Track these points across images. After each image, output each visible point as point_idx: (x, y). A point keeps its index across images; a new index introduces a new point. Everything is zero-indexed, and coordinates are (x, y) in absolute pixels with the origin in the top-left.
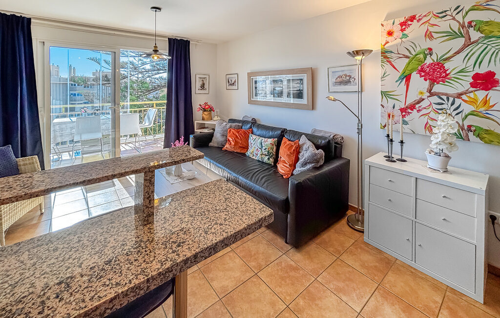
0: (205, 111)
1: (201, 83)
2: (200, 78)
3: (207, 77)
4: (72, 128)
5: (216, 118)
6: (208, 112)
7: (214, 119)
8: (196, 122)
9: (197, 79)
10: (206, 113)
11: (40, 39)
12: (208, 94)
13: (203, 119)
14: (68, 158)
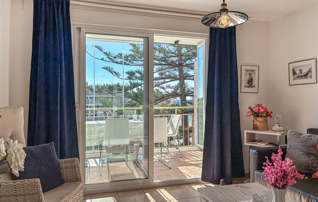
0: (258, 116)
1: (248, 77)
2: (247, 70)
3: (256, 68)
4: (100, 132)
5: (276, 127)
6: (264, 118)
7: (274, 128)
8: (246, 131)
9: (243, 71)
10: (260, 119)
11: (77, 25)
12: (258, 93)
13: (255, 128)
14: (95, 165)
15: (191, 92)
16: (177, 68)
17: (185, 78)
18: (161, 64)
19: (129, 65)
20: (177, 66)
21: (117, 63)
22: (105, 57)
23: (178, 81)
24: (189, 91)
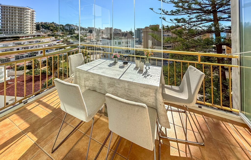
15: (225, 29)
16: (212, 14)
17: (218, 20)
18: (198, 13)
19: (175, 15)
20: (211, 12)
21: (168, 15)
22: (162, 13)
23: (212, 22)
24: (223, 28)
